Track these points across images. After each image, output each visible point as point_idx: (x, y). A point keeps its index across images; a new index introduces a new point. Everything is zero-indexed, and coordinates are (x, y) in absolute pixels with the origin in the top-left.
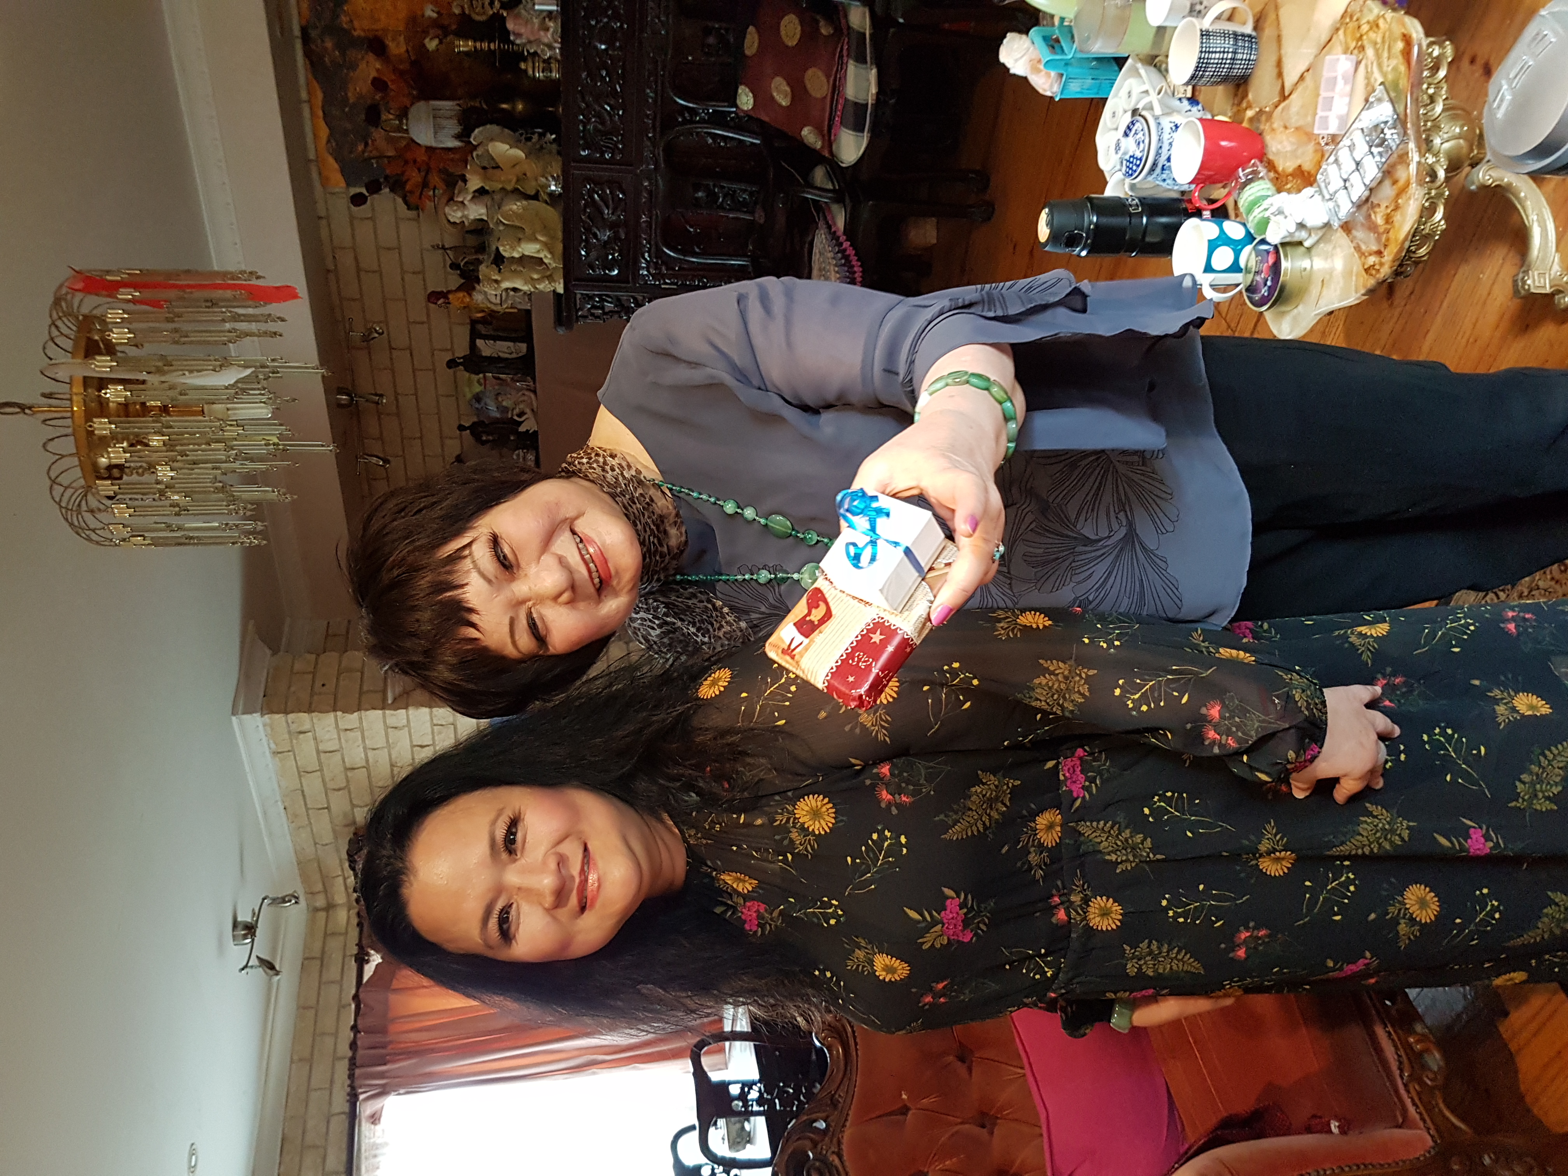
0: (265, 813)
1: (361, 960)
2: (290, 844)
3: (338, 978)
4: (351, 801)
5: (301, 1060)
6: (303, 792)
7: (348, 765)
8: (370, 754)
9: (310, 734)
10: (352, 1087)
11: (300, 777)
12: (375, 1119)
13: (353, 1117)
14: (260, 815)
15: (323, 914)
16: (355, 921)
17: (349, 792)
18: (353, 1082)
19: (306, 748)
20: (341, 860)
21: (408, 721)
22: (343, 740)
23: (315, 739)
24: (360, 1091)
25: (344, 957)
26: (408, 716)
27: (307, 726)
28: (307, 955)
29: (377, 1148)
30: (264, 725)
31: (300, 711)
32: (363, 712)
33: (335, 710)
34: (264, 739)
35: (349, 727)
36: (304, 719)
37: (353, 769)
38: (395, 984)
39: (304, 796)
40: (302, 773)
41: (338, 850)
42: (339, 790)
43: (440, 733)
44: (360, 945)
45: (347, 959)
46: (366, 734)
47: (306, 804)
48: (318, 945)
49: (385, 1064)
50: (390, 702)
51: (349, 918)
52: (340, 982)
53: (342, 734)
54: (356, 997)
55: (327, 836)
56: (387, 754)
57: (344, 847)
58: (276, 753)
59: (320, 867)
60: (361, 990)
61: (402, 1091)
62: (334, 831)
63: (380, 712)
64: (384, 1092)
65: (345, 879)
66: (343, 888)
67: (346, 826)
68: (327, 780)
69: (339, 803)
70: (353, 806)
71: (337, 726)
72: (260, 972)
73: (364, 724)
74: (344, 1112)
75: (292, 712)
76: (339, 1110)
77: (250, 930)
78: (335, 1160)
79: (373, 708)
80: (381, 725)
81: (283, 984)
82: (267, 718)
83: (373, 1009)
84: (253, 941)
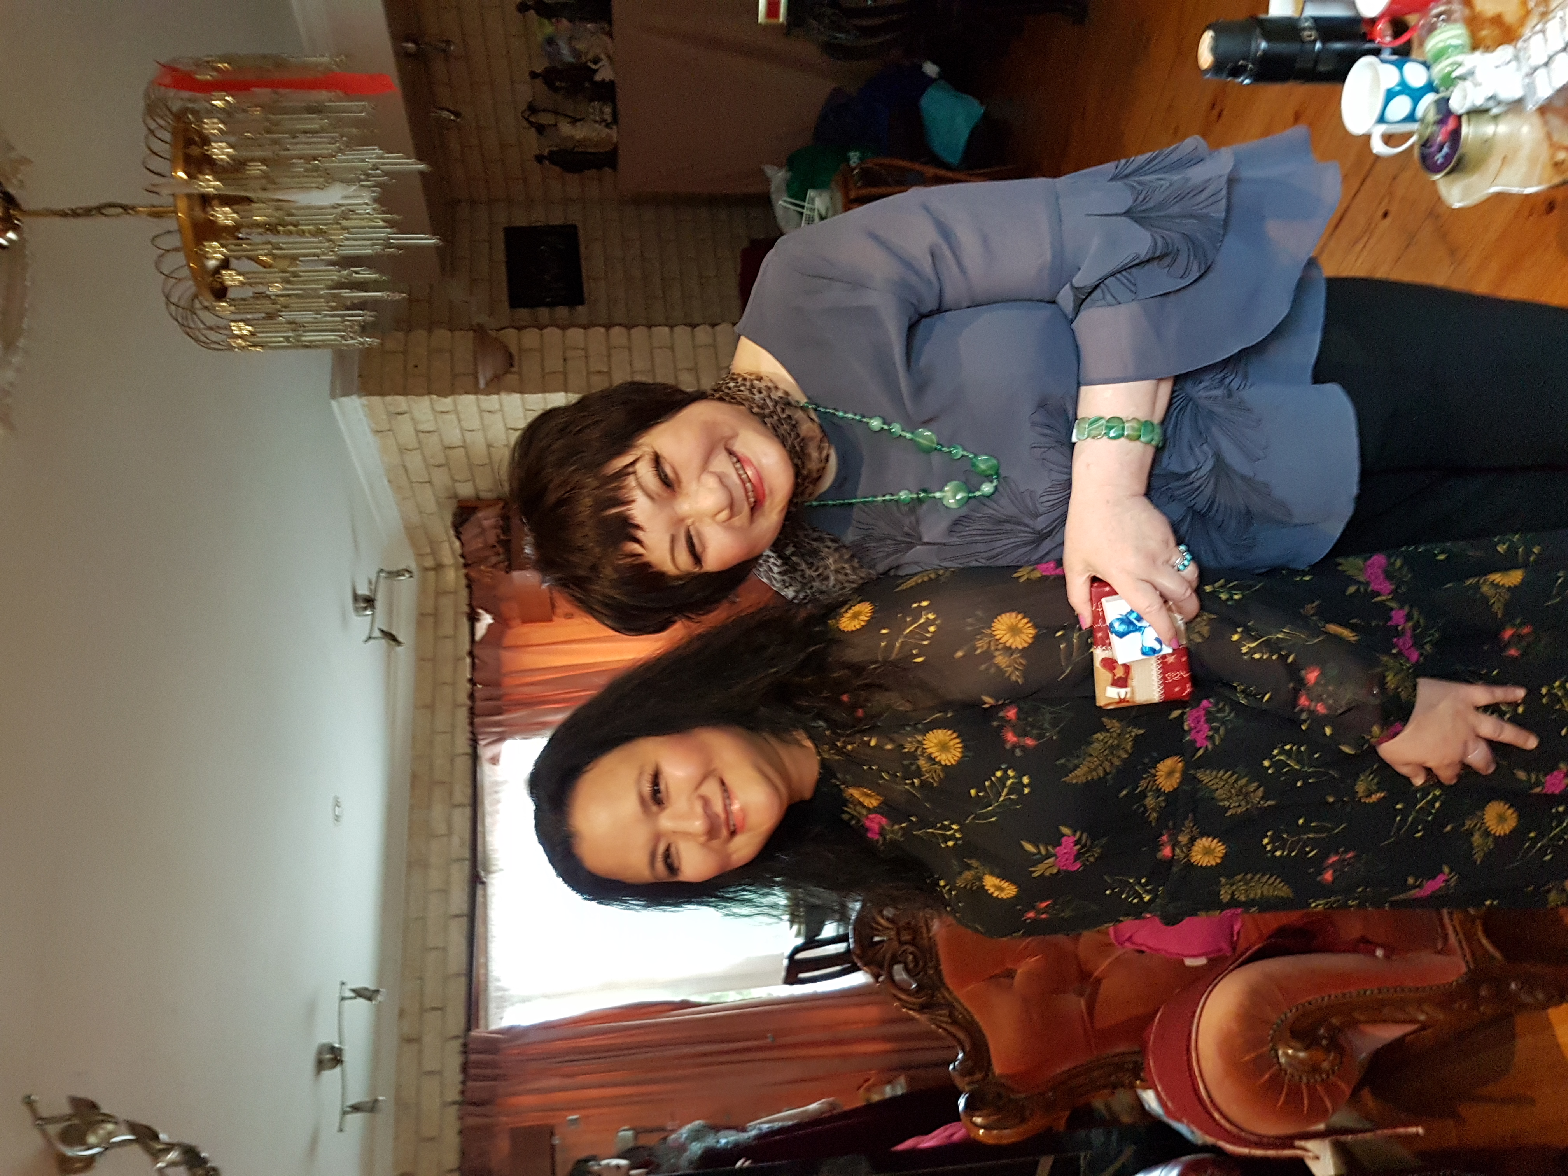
1: (473, 619)
2: (397, 513)
3: (453, 633)
4: (452, 477)
5: (424, 706)
6: (404, 467)
7: (447, 444)
8: (468, 435)
9: (407, 415)
10: (473, 733)
11: (402, 453)
12: (495, 760)
13: (475, 758)
15: (431, 574)
16: (464, 582)
17: (450, 470)
18: (473, 728)
19: (405, 428)
20: (446, 529)
21: (501, 405)
22: (440, 423)
23: (413, 419)
24: (481, 737)
25: (456, 613)
26: (500, 401)
27: (404, 407)
28: (421, 611)
29: (498, 786)
30: (363, 406)
31: (397, 394)
32: (457, 396)
33: (429, 393)
34: (364, 420)
35: (445, 410)
36: (401, 402)
37: (450, 448)
38: (507, 642)
39: (406, 471)
40: (403, 450)
42: (439, 466)
44: (470, 605)
45: (459, 617)
46: (462, 416)
47: (409, 478)
48: (431, 602)
49: (500, 714)
50: (482, 387)
51: (457, 577)
52: (455, 637)
53: (439, 416)
54: (471, 654)
55: (431, 506)
56: (483, 436)
57: (449, 519)
58: (376, 432)
59: (427, 533)
60: (475, 646)
61: (517, 738)
62: (438, 503)
63: (474, 396)
64: (501, 738)
65: (451, 545)
66: (450, 553)
67: (449, 498)
68: (428, 457)
69: (441, 478)
70: (454, 481)
71: (433, 409)
72: (383, 642)
73: (459, 407)
74: (466, 754)
75: (389, 394)
76: (462, 751)
77: (370, 602)
78: (462, 794)
79: (467, 393)
80: (475, 409)
81: (404, 654)
82: (365, 400)
83: (487, 664)
84: (373, 613)
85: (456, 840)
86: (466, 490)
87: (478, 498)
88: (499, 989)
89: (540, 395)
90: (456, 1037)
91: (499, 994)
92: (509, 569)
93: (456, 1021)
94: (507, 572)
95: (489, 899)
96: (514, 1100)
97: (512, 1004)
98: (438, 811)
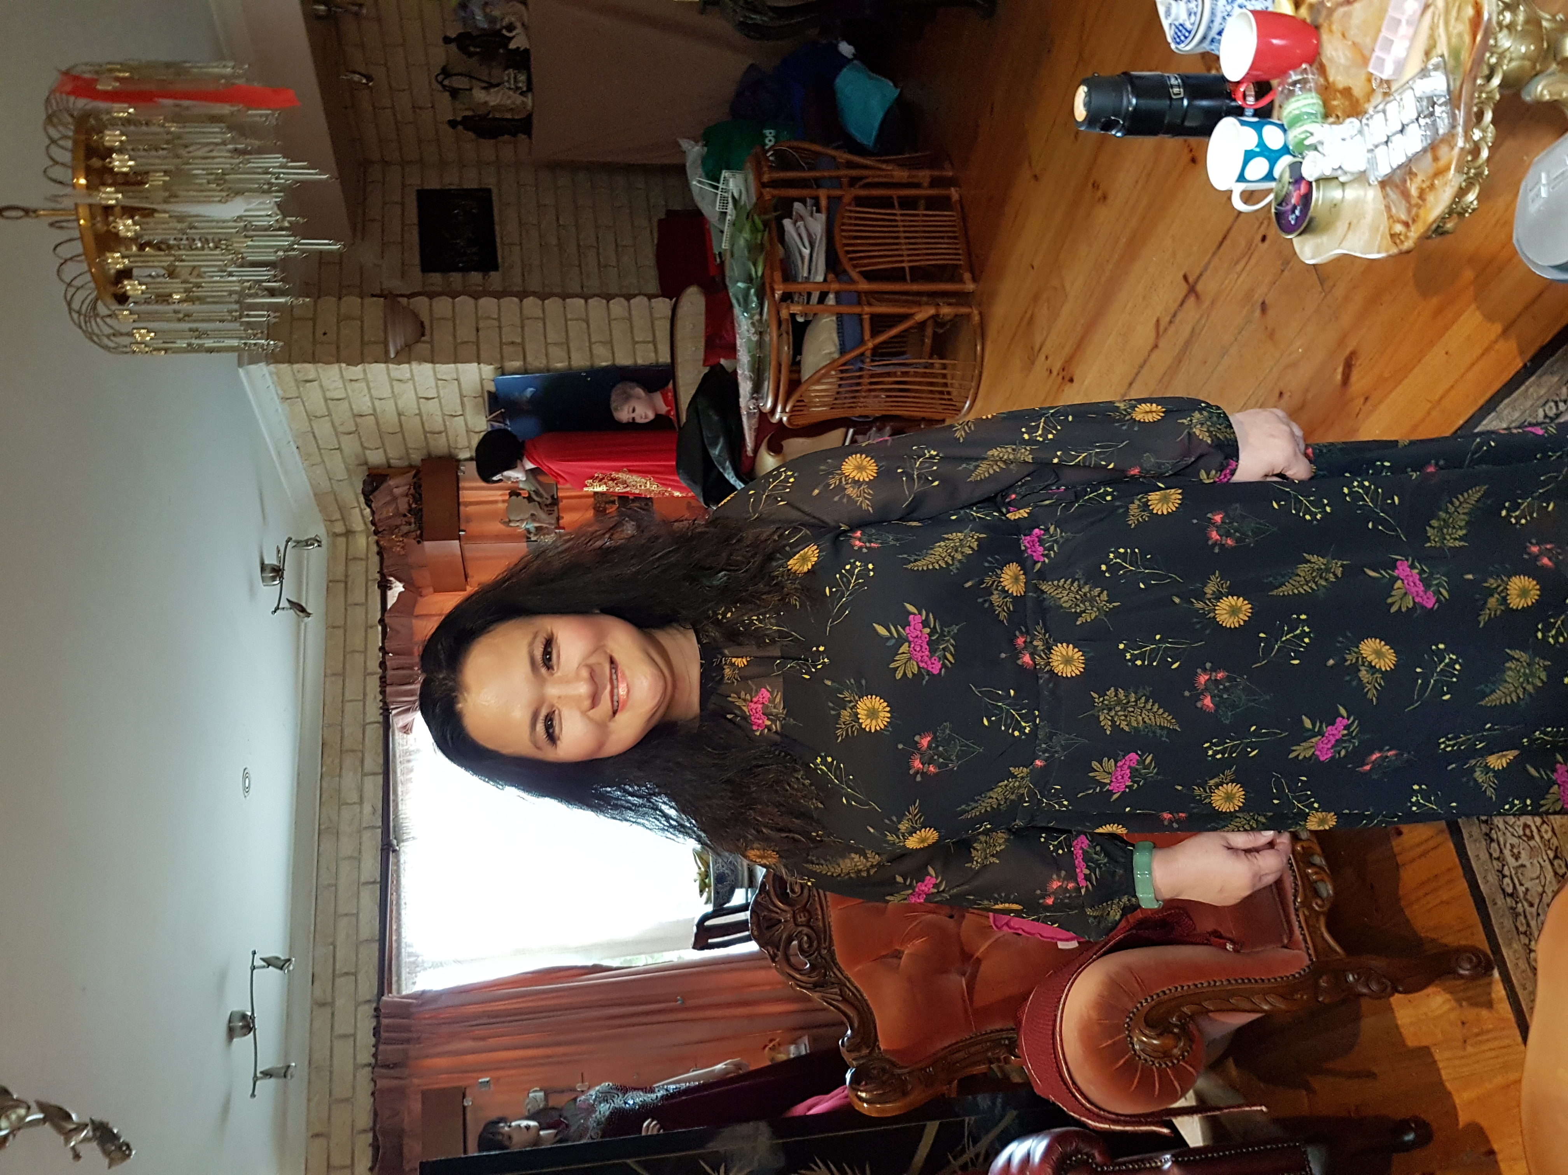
0: (279, 453)
1: (384, 587)
2: (305, 479)
3: (363, 600)
4: (362, 444)
5: (334, 675)
6: (313, 433)
7: (355, 412)
8: (377, 402)
9: (316, 383)
10: (384, 702)
11: (310, 420)
12: (407, 728)
13: (386, 726)
14: (273, 453)
15: (342, 540)
16: (375, 549)
17: (360, 437)
18: (384, 697)
19: (314, 395)
20: (356, 496)
21: (412, 375)
22: (349, 391)
23: (321, 386)
24: (392, 706)
25: (367, 581)
26: (411, 370)
27: (312, 375)
28: (331, 578)
29: (411, 754)
30: (271, 374)
31: (305, 361)
32: (367, 365)
33: (338, 361)
34: (272, 387)
35: (354, 378)
36: (309, 370)
37: (362, 416)
38: (418, 610)
39: (315, 437)
40: (311, 417)
41: (352, 484)
42: (349, 433)
43: (444, 388)
44: (381, 572)
45: (370, 583)
46: (372, 385)
47: (317, 445)
48: (341, 568)
49: (411, 683)
50: (392, 356)
51: (368, 544)
52: (366, 604)
53: (348, 384)
54: (382, 621)
55: (341, 474)
56: (393, 404)
57: (359, 487)
58: (285, 399)
59: (336, 500)
60: (385, 614)
62: (348, 470)
63: (383, 365)
65: (361, 511)
66: (360, 519)
67: (359, 465)
68: (337, 424)
69: (350, 445)
70: (364, 448)
71: (342, 377)
72: (291, 614)
73: (369, 376)
74: (378, 722)
75: (297, 362)
76: (373, 720)
77: (278, 572)
78: (373, 762)
79: (377, 361)
80: (386, 377)
81: (313, 624)
82: (272, 367)
83: (398, 632)
84: (281, 582)
85: (367, 809)
86: (376, 458)
87: (389, 466)
88: (410, 955)
89: (452, 365)
90: (369, 1001)
91: (412, 959)
92: (420, 539)
93: (368, 986)
94: (419, 542)
95: (402, 867)
96: (428, 1062)
97: (425, 969)
98: (349, 780)
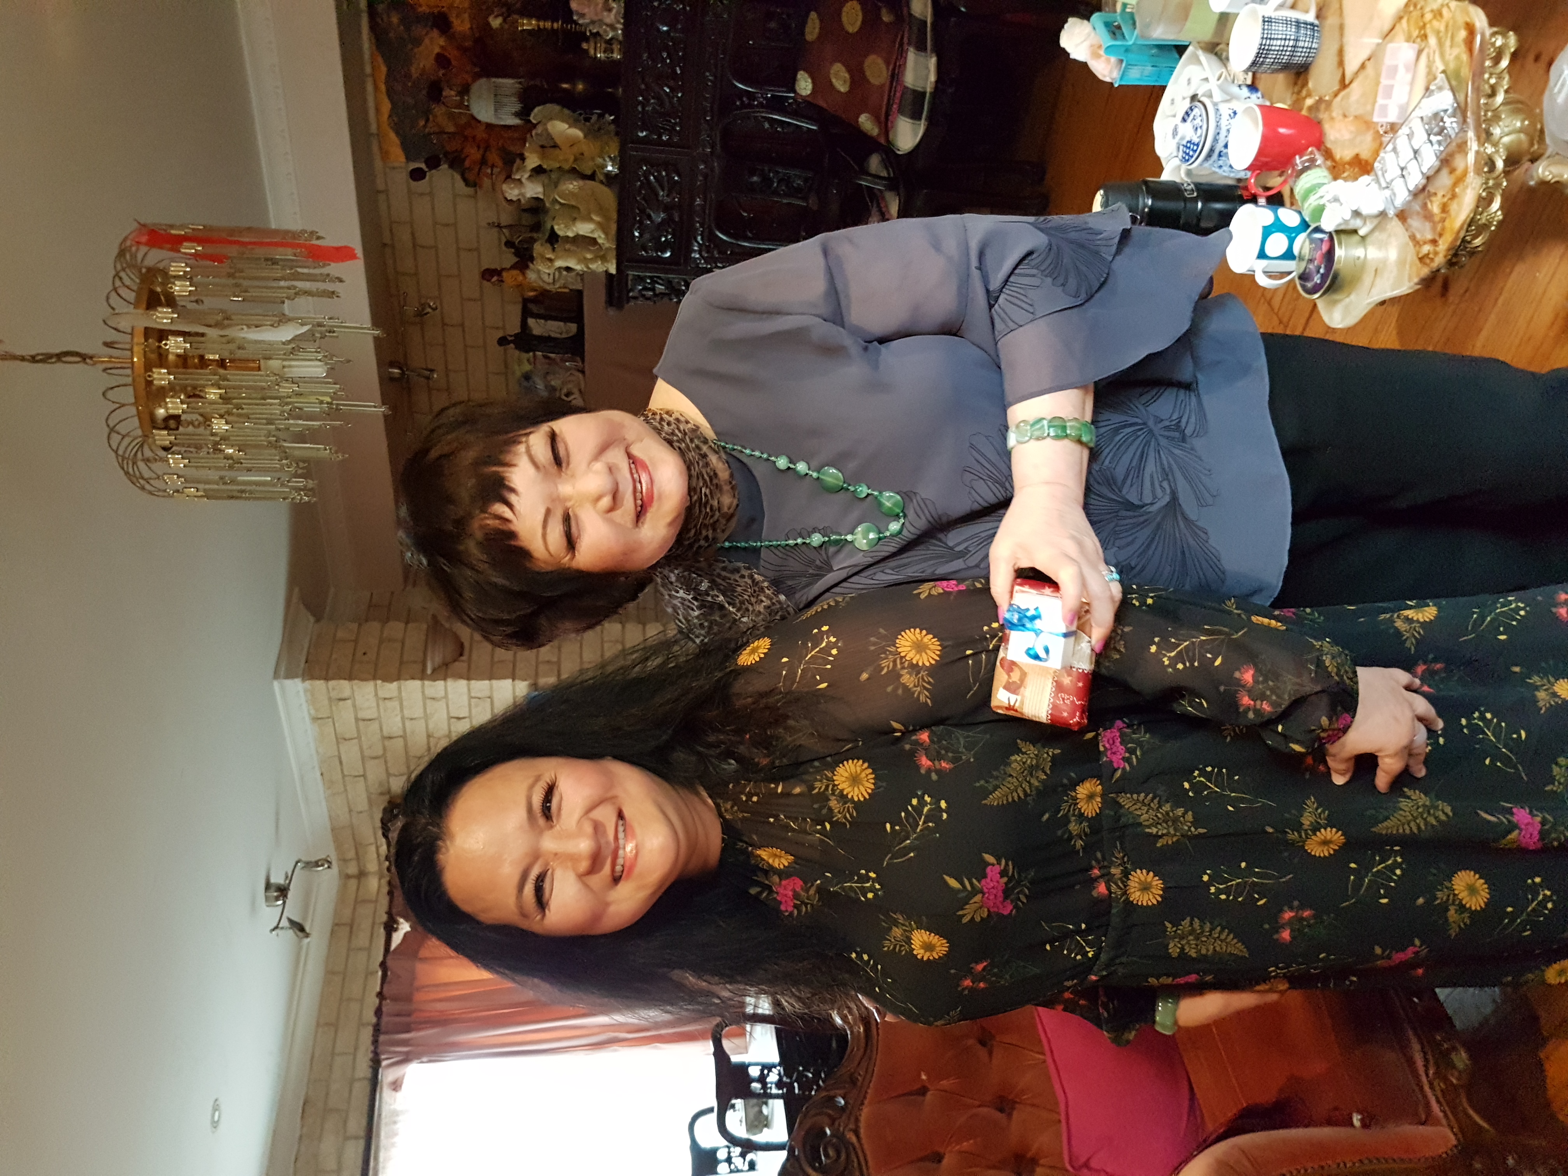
0: (302, 778)
1: (390, 928)
2: (325, 810)
3: (367, 944)
4: (387, 770)
5: (327, 1024)
6: (340, 758)
7: (385, 734)
8: (408, 724)
9: (349, 701)
10: (375, 1054)
11: (338, 743)
12: (396, 1086)
13: (374, 1083)
14: (297, 779)
15: (354, 882)
16: (385, 889)
17: (386, 762)
18: (376, 1048)
19: (345, 716)
20: (374, 828)
21: (446, 692)
22: (382, 711)
23: (354, 706)
24: (383, 1057)
25: (374, 924)
26: (446, 687)
27: (347, 693)
28: (337, 921)
29: (397, 1115)
30: (306, 691)
31: (341, 678)
32: (402, 682)
33: (375, 678)
34: (305, 706)
35: (387, 696)
36: (344, 687)
37: (390, 738)
38: (422, 953)
39: (341, 762)
40: (340, 740)
41: (372, 818)
42: (376, 758)
43: (477, 706)
44: (389, 913)
45: (376, 926)
46: (405, 703)
47: (342, 770)
48: (347, 912)
49: (408, 1031)
50: (429, 671)
51: (379, 887)
52: (369, 949)
53: (381, 702)
54: (383, 965)
55: (362, 803)
56: (424, 725)
57: (378, 815)
58: (315, 719)
59: (353, 834)
60: (389, 957)
61: (425, 1059)
62: (369, 799)
63: (418, 682)
64: (406, 1059)
65: (377, 848)
66: (375, 856)
67: (382, 794)
68: (365, 747)
69: (376, 772)
70: (389, 775)
71: (376, 695)
72: (290, 934)
73: (403, 694)
74: (366, 1078)
75: (333, 679)
76: (360, 1075)
77: (282, 892)
78: (356, 1124)
79: (413, 678)
80: (420, 695)
81: (312, 946)
82: (308, 683)
83: (399, 977)
84: (284, 903)
86: (398, 783)
89: (487, 682)
98: (329, 1145)
